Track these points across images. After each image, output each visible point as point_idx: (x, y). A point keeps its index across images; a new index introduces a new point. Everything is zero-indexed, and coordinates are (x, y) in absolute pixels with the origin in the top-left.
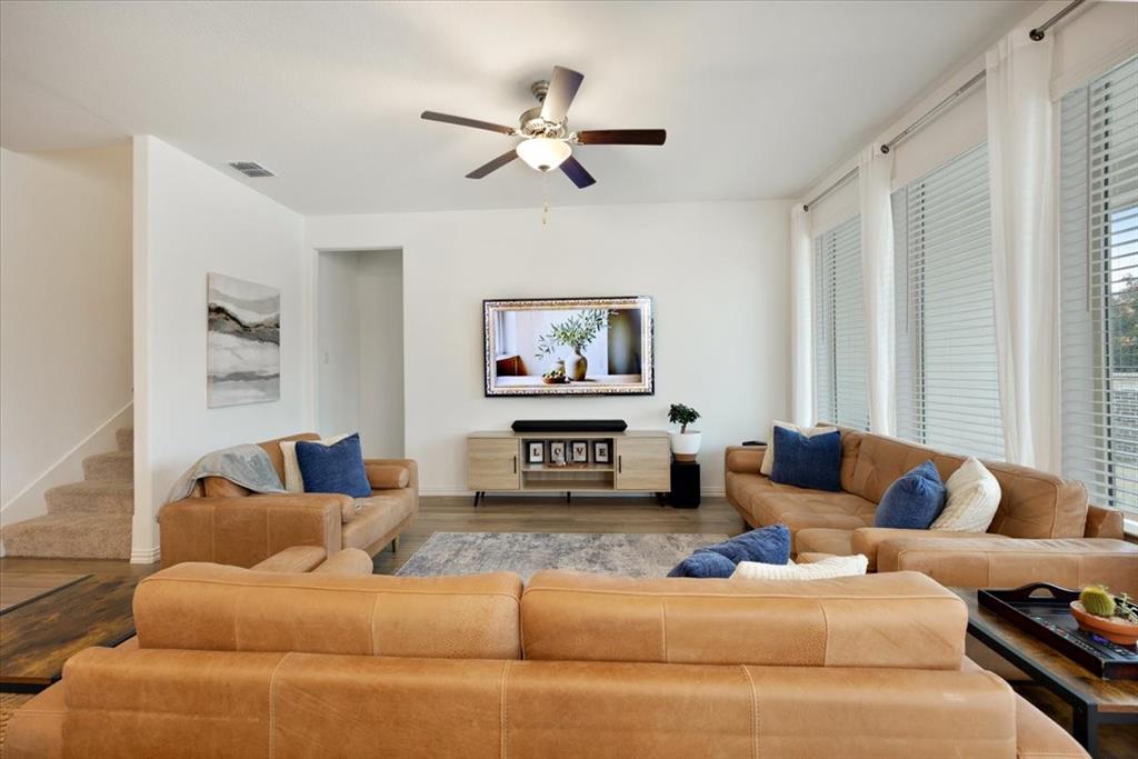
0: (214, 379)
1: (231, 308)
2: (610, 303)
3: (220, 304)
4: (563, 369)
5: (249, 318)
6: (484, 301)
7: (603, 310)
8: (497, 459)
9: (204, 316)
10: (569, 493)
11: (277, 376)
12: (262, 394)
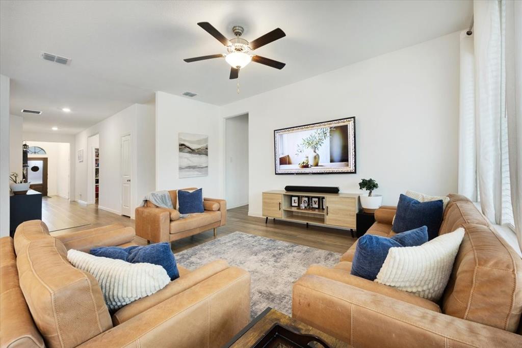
0: (181, 168)
1: (187, 144)
2: (331, 124)
3: (182, 143)
4: (307, 160)
5: (194, 147)
6: (275, 131)
7: (327, 127)
8: (273, 203)
9: (178, 147)
10: (307, 223)
11: (207, 167)
12: (200, 173)
